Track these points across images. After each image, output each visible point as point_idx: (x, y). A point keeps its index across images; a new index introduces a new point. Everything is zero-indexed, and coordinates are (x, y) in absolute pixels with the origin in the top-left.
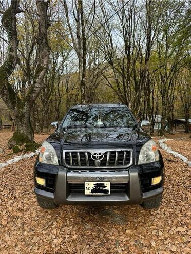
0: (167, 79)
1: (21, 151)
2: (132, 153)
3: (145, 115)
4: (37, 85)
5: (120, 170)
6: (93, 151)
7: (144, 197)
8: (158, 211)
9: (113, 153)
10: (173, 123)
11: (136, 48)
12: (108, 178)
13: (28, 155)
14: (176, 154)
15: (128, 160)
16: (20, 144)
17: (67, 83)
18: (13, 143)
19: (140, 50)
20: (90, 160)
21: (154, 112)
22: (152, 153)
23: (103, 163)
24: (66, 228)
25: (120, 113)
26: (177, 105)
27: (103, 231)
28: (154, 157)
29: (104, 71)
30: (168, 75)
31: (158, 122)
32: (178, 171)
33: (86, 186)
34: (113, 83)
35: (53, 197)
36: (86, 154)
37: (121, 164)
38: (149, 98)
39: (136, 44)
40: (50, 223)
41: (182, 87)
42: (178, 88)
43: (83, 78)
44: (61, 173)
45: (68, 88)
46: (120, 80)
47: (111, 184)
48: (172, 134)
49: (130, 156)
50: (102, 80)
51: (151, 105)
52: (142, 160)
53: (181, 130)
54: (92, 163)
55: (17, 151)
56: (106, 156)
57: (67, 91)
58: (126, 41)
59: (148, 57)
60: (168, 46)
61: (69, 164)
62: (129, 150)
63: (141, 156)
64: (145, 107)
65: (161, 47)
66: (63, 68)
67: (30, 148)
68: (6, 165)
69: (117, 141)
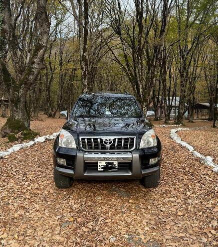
0: (188, 54)
1: (17, 140)
2: (135, 139)
3: (160, 97)
4: (35, 66)
5: (126, 153)
6: (104, 138)
7: (143, 173)
8: (157, 189)
9: (120, 140)
10: (195, 107)
11: (150, 12)
12: (116, 158)
13: (27, 144)
14: (184, 144)
15: (132, 145)
16: (15, 131)
17: (61, 53)
18: (8, 131)
19: (155, 16)
20: (102, 145)
21: (171, 93)
22: (151, 140)
23: (112, 147)
24: (81, 199)
25: (127, 101)
26: (200, 85)
27: (111, 201)
28: (153, 143)
29: (109, 40)
30: (189, 48)
31: (175, 107)
32: (181, 159)
33: (99, 164)
34: (120, 55)
35: (73, 173)
36: (99, 140)
37: (127, 148)
38: (165, 77)
39: (150, 7)
40: (68, 197)
41: (206, 62)
42: (202, 64)
43: (84, 53)
44: (80, 155)
45: (62, 60)
46: (129, 52)
47: (118, 163)
48: (192, 122)
49: (133, 142)
50: (106, 52)
51: (168, 85)
52: (142, 145)
53: (204, 117)
54: (104, 147)
55: (13, 140)
56: (114, 142)
57: (61, 64)
58: (137, 6)
59: (164, 28)
60: (190, 12)
61: (85, 148)
62: (132, 137)
63: (142, 142)
64: (160, 88)
65: (180, 12)
66: (57, 34)
67: (27, 136)
68: (8, 153)
69: (124, 130)
